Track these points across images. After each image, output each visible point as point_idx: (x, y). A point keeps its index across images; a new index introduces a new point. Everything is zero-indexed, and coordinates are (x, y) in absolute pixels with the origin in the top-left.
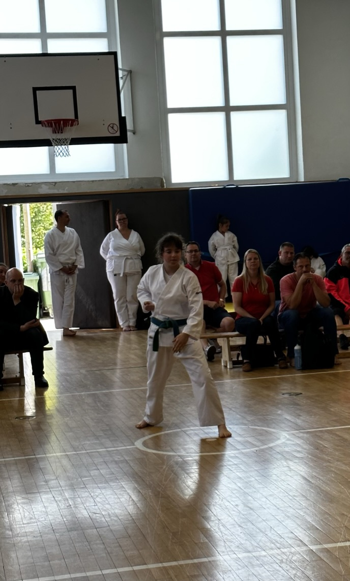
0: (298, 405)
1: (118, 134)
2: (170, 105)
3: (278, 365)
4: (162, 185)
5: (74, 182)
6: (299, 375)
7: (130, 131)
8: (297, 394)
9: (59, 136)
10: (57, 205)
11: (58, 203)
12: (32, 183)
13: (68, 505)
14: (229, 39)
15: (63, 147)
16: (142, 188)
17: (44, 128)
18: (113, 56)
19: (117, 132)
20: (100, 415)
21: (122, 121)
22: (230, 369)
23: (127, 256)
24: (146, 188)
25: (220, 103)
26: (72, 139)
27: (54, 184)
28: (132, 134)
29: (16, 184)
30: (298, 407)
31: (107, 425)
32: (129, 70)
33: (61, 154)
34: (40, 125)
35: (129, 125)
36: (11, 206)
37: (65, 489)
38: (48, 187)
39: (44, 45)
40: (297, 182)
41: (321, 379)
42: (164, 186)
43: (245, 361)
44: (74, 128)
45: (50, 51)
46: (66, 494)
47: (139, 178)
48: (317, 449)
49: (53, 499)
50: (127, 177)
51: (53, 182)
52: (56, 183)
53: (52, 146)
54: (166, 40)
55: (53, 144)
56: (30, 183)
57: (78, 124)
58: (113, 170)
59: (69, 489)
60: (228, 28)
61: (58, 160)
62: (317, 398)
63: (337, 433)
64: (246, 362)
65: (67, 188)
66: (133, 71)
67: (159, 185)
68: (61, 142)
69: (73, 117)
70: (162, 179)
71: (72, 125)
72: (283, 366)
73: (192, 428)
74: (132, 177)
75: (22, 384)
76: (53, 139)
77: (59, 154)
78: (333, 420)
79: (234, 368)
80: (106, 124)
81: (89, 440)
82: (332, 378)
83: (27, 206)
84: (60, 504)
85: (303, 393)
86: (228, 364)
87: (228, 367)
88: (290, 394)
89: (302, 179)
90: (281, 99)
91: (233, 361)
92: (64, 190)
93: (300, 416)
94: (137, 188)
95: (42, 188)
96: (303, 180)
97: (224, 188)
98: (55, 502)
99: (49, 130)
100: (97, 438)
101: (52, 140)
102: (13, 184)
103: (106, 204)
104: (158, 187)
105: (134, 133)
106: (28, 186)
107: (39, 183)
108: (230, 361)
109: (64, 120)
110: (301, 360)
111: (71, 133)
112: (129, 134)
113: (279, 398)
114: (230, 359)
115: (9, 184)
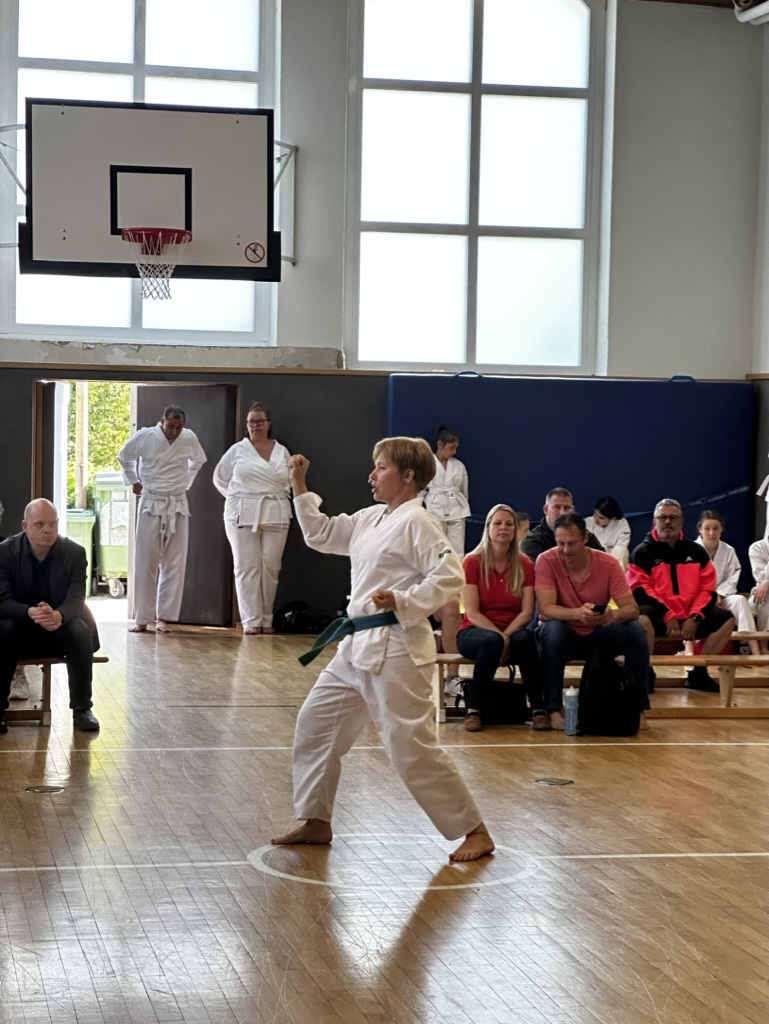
0: (564, 804)
1: (264, 264)
2: (367, 214)
3: (531, 723)
4: (340, 365)
5: (174, 346)
6: (570, 747)
7: (287, 259)
8: (564, 783)
9: (153, 260)
10: (139, 388)
11: (141, 384)
12: (96, 344)
13: (108, 970)
14: (487, 101)
15: (160, 280)
16: (300, 366)
17: (127, 243)
18: (265, 118)
19: (261, 259)
20: (186, 796)
21: (274, 239)
22: (441, 723)
23: (266, 493)
24: (308, 366)
25: (461, 218)
26: (177, 266)
27: (136, 348)
28: (290, 264)
29: (67, 343)
30: (564, 808)
31: (198, 816)
32: (293, 145)
33: (155, 294)
34: (120, 237)
35: (286, 250)
36: (53, 384)
37: (107, 939)
38: (124, 353)
39: (139, 88)
40: (593, 376)
41: (612, 757)
42: (342, 366)
43: (470, 711)
44: (182, 246)
45: (149, 100)
46: (108, 949)
47: (297, 348)
48: (595, 896)
49: (82, 955)
50: (275, 345)
51: (135, 345)
52: (140, 346)
53: (139, 277)
54: (369, 95)
55: (141, 274)
56: (91, 344)
57: (190, 240)
58: (250, 329)
59: (115, 939)
60: (487, 78)
61: (149, 305)
62: (601, 794)
63: (636, 867)
64: (472, 714)
65: (160, 357)
66: (301, 146)
67: (334, 363)
68: (155, 271)
69: (182, 227)
70: (340, 353)
71: (178, 242)
72: (539, 726)
73: (358, 835)
74: (285, 345)
75: (45, 723)
76: (142, 265)
77: (151, 294)
78: (629, 841)
79: (448, 721)
80: (242, 243)
81: (161, 844)
82: (633, 755)
83: (84, 386)
84: (94, 968)
85: (576, 782)
86: (438, 714)
87: (438, 719)
88: (551, 782)
89: (602, 371)
90: (574, 219)
91: (447, 709)
92: (154, 360)
93: (566, 826)
94: (291, 366)
95: (113, 353)
96: (605, 374)
97: (457, 377)
98: (84, 962)
99: (136, 247)
100: (177, 840)
101: (139, 266)
102: (59, 342)
103: (231, 391)
104: (330, 366)
105: (294, 264)
106: (88, 348)
107: (108, 345)
108: (441, 708)
109: (163, 231)
110: (576, 716)
111: (175, 255)
112: (284, 265)
113: (527, 787)
114: (443, 705)
115: (52, 343)
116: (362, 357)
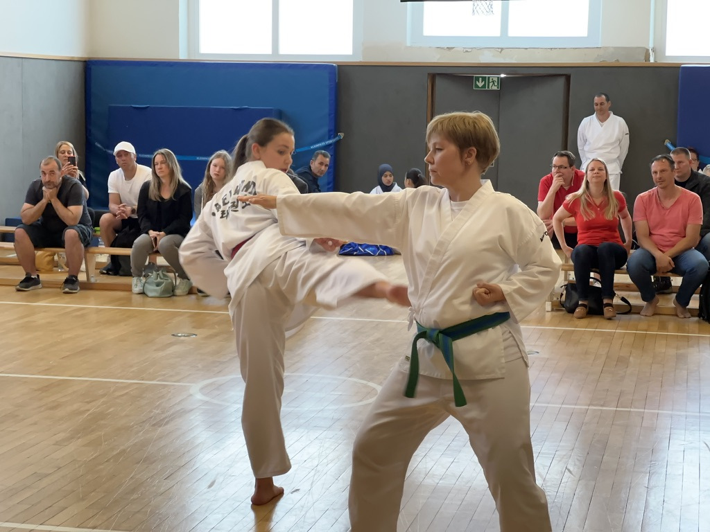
4: (647, 58)
12: (472, 48)
16: (618, 60)
24: (625, 61)
27: (500, 50)
29: (453, 48)
38: (492, 54)
42: (650, 60)
47: (615, 48)
50: (600, 46)
51: (499, 48)
52: (502, 49)
53: (472, 1)
56: (469, 48)
58: (585, 34)
64: (582, 305)
65: (516, 56)
67: (643, 58)
70: (648, 50)
74: (606, 46)
92: (513, 58)
94: (611, 61)
95: (484, 54)
102: (448, 48)
104: (638, 60)
106: (467, 51)
107: (481, 49)
115: (443, 48)
116: (668, 53)
